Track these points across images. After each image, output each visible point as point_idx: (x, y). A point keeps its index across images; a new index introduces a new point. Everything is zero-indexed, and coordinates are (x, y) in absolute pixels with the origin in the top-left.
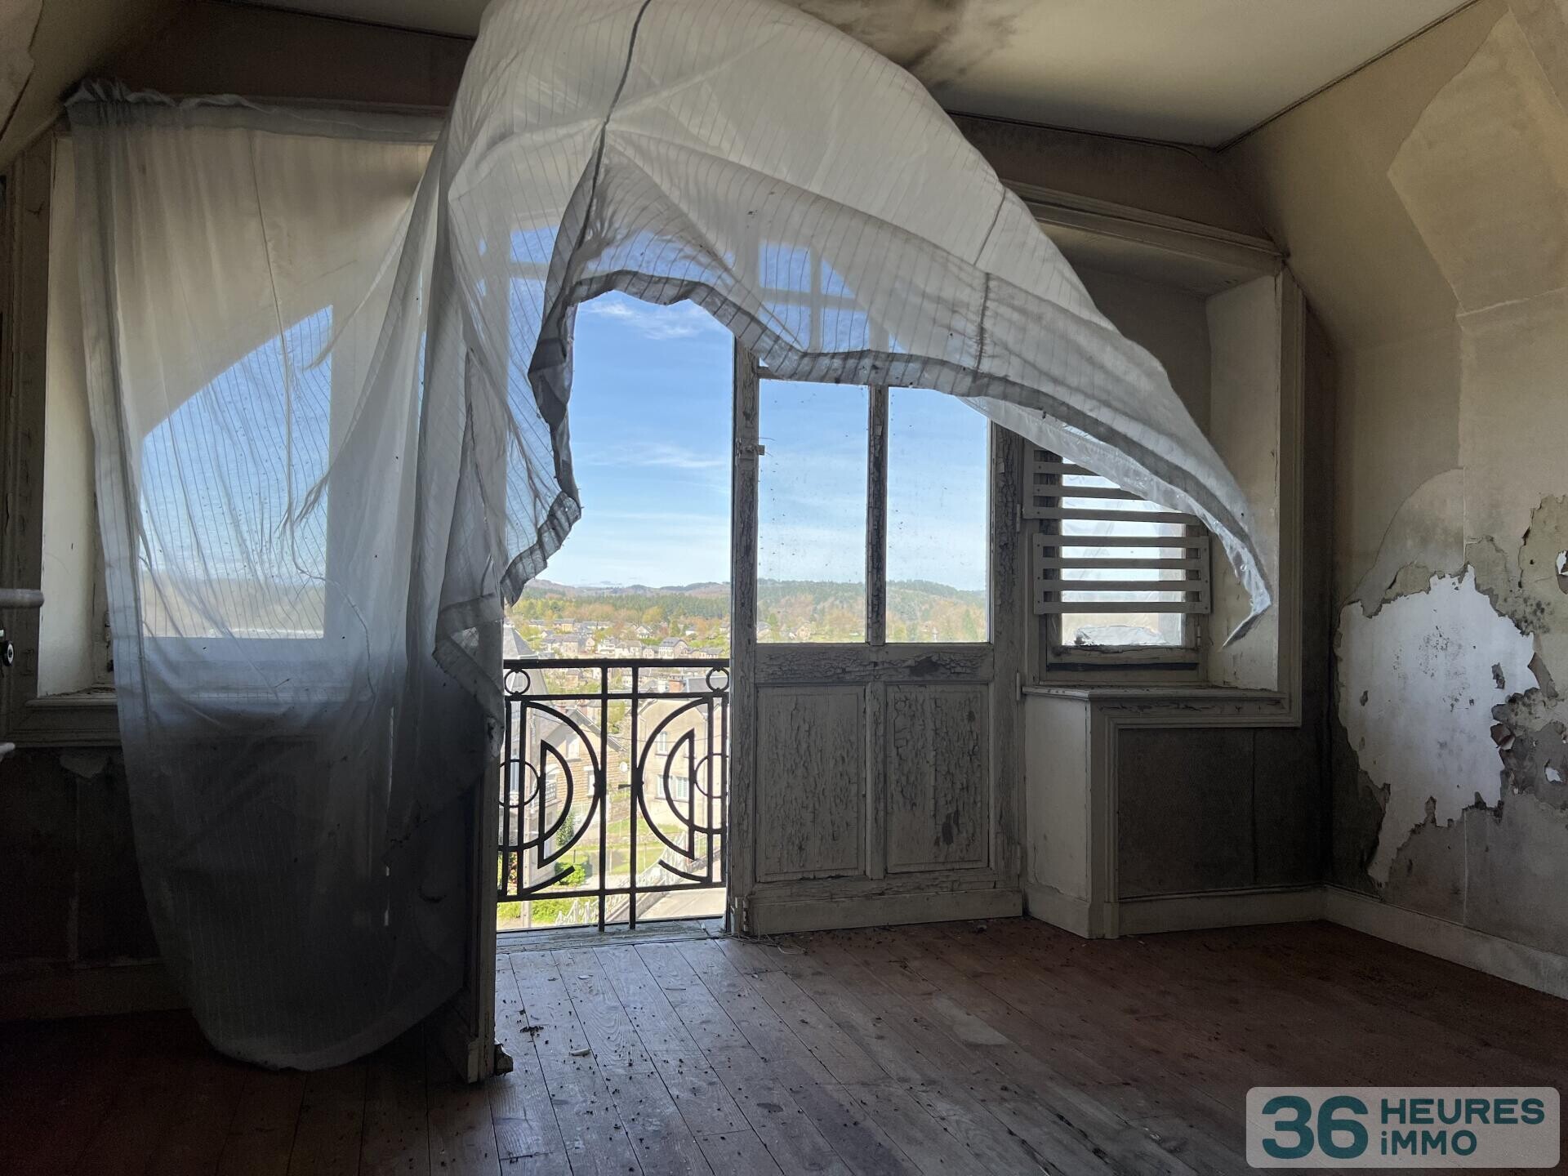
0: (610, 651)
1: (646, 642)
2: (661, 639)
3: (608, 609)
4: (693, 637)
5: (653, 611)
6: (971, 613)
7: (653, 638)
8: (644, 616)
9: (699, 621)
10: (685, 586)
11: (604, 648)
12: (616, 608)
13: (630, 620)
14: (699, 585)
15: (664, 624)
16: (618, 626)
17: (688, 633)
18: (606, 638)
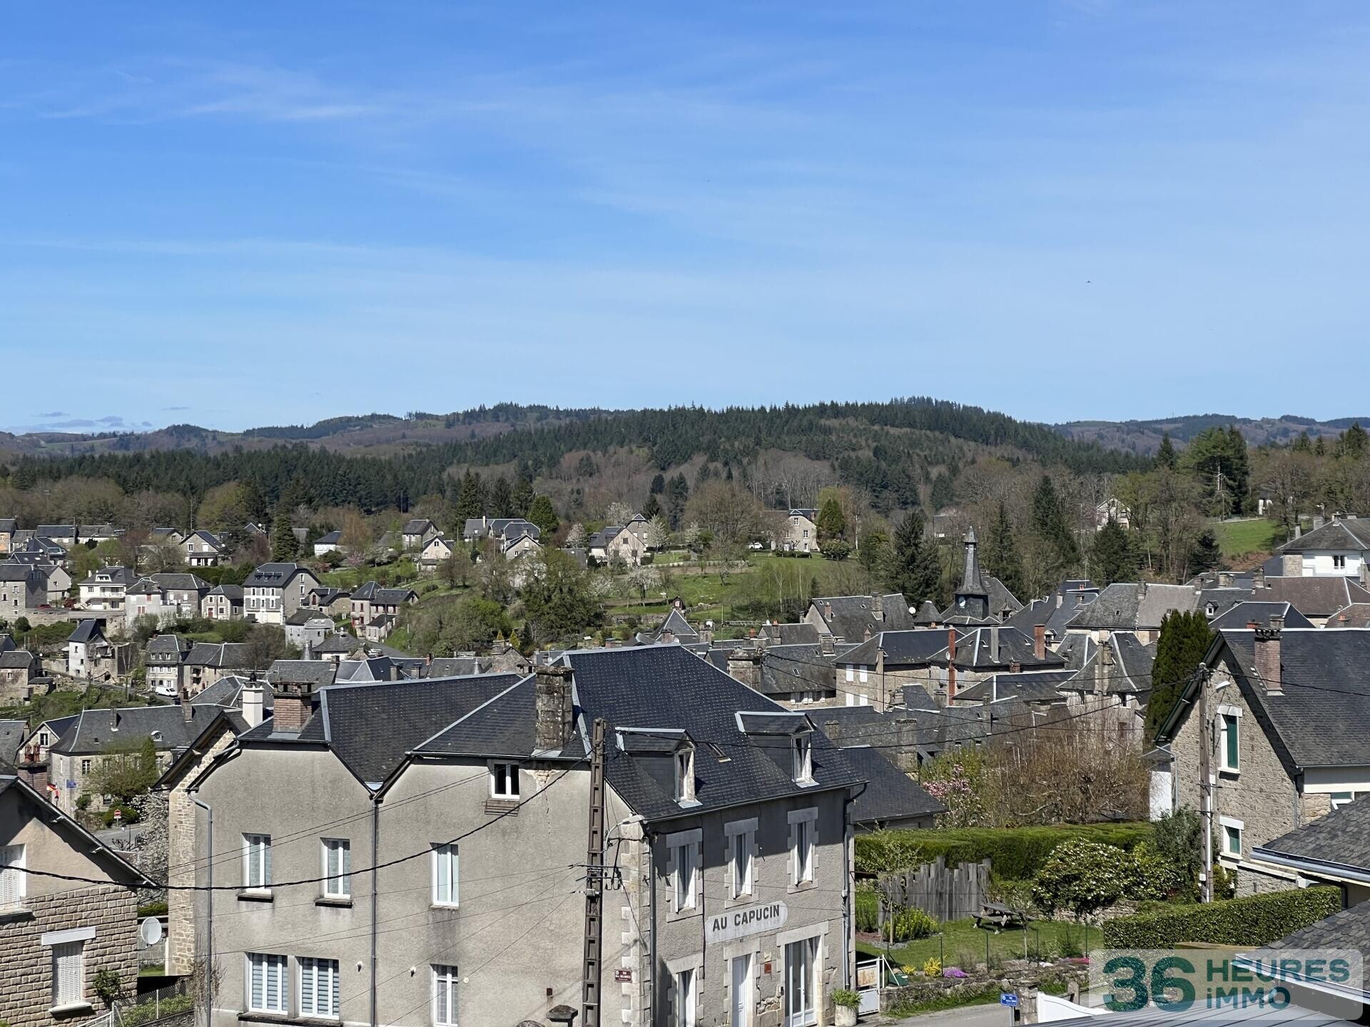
0: (114, 603)
1: (209, 579)
2: (248, 569)
3: (105, 490)
4: (333, 561)
5: (227, 495)
6: (1056, 484)
7: (227, 564)
8: (203, 509)
9: (348, 518)
10: (309, 423)
11: (97, 593)
12: (128, 487)
13: (167, 520)
14: (345, 423)
15: (257, 529)
16: (133, 535)
17: (320, 549)
18: (99, 567)
